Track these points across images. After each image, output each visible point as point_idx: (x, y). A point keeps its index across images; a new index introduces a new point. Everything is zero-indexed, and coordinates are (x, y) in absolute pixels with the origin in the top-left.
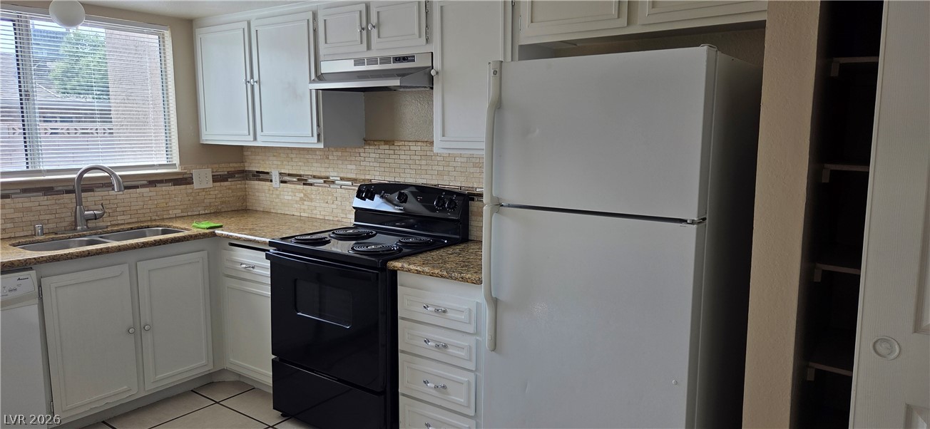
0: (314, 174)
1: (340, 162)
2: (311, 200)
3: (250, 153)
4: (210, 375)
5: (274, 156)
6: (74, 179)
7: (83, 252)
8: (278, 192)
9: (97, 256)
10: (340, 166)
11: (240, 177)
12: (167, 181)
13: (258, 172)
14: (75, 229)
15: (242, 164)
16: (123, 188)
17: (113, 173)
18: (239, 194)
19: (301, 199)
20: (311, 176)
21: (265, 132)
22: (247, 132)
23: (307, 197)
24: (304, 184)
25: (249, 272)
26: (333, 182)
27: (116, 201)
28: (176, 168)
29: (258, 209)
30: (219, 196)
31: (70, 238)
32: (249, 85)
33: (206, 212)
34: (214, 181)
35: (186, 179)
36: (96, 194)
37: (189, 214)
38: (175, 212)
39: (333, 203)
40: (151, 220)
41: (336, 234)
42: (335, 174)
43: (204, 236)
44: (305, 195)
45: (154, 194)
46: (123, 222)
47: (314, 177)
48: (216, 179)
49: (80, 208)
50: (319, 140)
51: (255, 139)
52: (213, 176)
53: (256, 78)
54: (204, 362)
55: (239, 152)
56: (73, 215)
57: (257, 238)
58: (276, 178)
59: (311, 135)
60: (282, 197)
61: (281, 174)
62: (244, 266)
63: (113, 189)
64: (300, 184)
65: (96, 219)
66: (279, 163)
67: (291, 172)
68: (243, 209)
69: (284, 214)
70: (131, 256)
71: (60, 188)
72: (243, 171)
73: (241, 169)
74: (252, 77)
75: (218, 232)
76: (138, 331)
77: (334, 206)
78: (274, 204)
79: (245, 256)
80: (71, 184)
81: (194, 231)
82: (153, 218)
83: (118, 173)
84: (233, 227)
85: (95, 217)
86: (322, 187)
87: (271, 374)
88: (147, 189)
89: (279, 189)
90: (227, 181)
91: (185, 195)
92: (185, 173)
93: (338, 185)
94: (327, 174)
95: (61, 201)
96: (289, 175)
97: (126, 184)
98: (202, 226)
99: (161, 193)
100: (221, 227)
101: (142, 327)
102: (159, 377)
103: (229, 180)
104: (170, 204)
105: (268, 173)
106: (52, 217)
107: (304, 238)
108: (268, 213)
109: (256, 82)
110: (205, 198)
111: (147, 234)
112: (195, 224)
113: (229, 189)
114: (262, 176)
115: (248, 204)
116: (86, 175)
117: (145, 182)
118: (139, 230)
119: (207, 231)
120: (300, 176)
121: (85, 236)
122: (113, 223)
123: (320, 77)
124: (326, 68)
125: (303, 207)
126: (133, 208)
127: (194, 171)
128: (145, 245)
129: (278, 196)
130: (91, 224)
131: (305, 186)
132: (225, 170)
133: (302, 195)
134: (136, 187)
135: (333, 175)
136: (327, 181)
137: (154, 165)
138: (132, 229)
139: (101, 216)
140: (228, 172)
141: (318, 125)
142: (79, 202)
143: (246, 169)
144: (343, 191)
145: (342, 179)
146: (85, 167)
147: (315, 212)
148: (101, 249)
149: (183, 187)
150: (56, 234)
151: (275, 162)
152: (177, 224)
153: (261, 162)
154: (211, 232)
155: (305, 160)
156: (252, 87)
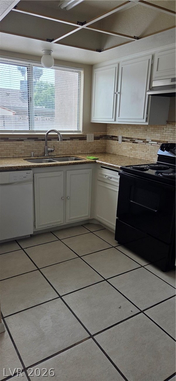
0: (138, 138)
1: (153, 132)
2: (136, 150)
3: (110, 128)
4: (88, 220)
5: (120, 129)
6: (45, 135)
7: (49, 165)
8: (120, 146)
9: (53, 167)
10: (152, 134)
11: (104, 138)
12: (77, 138)
13: (112, 136)
14: (44, 155)
15: (106, 132)
16: (62, 140)
17: (59, 133)
18: (104, 145)
19: (131, 149)
20: (137, 138)
21: (120, 117)
22: (112, 117)
23: (134, 149)
24: (133, 142)
25: (109, 180)
26: (148, 142)
27: (59, 145)
28: (81, 133)
29: (111, 153)
30: (96, 146)
31: (43, 159)
32: (115, 95)
33: (90, 152)
34: (94, 139)
35: (84, 138)
36: (52, 141)
37: (84, 153)
38: (79, 151)
39: (146, 152)
40: (70, 154)
41: (150, 166)
42: (149, 138)
43: (92, 162)
44: (133, 147)
45: (72, 143)
46: (60, 154)
47: (139, 139)
48: (96, 138)
49: (47, 147)
50: (146, 121)
51: (115, 120)
52: (94, 137)
53: (119, 91)
54: (87, 215)
55: (105, 126)
56: (44, 150)
57: (114, 165)
58: (120, 139)
59: (143, 118)
60: (122, 148)
61: (123, 137)
62: (107, 177)
63: (58, 140)
64: (131, 142)
65: (51, 152)
66: (122, 132)
67: (127, 137)
68: (104, 152)
69: (122, 156)
70: (64, 168)
71: (40, 138)
72: (106, 136)
73: (105, 134)
74: (117, 91)
75: (97, 161)
76: (65, 198)
77: (147, 153)
78: (118, 151)
79: (108, 173)
80: (43, 137)
81: (88, 160)
82: (71, 153)
83: (61, 134)
84: (103, 160)
85: (52, 151)
86: (142, 144)
87: (115, 225)
88: (70, 141)
89: (121, 144)
90: (99, 139)
91: (83, 144)
92: (84, 135)
93: (150, 143)
94: (145, 138)
95: (40, 144)
96: (127, 138)
97: (63, 138)
98: (91, 158)
99: (74, 143)
100: (98, 159)
101: (67, 197)
102: (71, 218)
103: (100, 139)
104: (77, 148)
105: (117, 137)
106: (37, 150)
107: (136, 167)
108: (115, 155)
109: (119, 93)
110: (90, 147)
111: (69, 160)
112: (87, 157)
113: (100, 143)
114: (114, 138)
115: (106, 150)
116: (49, 134)
117: (69, 138)
118: (66, 158)
119: (93, 160)
120: (132, 138)
121: (47, 158)
122: (57, 154)
123: (151, 89)
124: (155, 84)
125: (131, 153)
126: (64, 148)
127: (87, 134)
128: (70, 164)
129: (120, 147)
130: (50, 154)
131: (133, 143)
132: (99, 134)
133: (131, 147)
134: (66, 140)
135: (148, 139)
136: (145, 141)
137: (73, 131)
138: (64, 157)
139: (53, 151)
140: (100, 136)
141: (147, 113)
142: (46, 145)
143: (107, 135)
144: (152, 146)
145: (152, 141)
146: (49, 130)
147: (137, 155)
148: (55, 164)
149: (83, 141)
150: (38, 157)
151: (121, 132)
152: (80, 157)
153: (114, 132)
154: (94, 161)
155: (135, 131)
156: (117, 95)
